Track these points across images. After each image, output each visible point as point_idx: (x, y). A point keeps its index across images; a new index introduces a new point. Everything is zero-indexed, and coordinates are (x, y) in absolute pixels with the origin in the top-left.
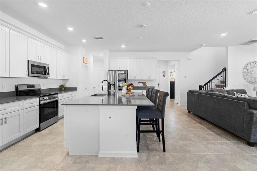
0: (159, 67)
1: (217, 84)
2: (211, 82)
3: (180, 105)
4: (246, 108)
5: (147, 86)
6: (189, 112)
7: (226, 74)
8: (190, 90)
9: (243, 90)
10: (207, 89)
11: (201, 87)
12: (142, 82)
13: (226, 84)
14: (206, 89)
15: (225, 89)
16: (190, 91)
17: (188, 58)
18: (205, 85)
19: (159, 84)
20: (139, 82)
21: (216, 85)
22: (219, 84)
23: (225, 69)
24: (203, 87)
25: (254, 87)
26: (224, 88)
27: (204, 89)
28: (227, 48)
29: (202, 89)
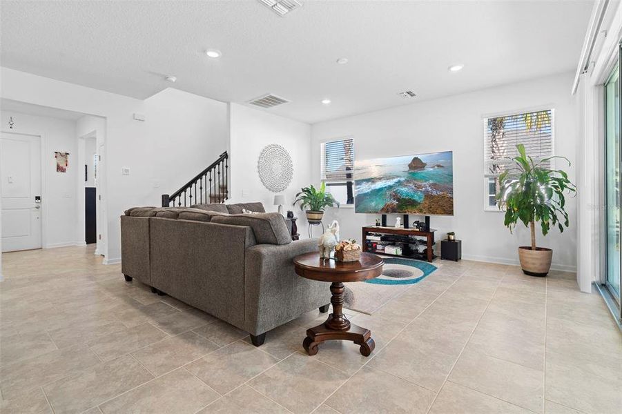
0: (40, 136)
1: (213, 193)
2: (194, 185)
3: (108, 262)
4: (247, 243)
6: (128, 279)
7: (227, 167)
8: (131, 208)
9: (258, 205)
10: (183, 205)
11: (166, 200)
13: (227, 192)
14: (180, 204)
15: (227, 203)
16: (128, 213)
17: (134, 115)
18: (178, 194)
19: (38, 198)
21: (210, 196)
22: (217, 193)
23: (225, 156)
24: (173, 198)
25: (276, 196)
26: (223, 202)
27: (177, 205)
28: (229, 103)
29: (171, 204)
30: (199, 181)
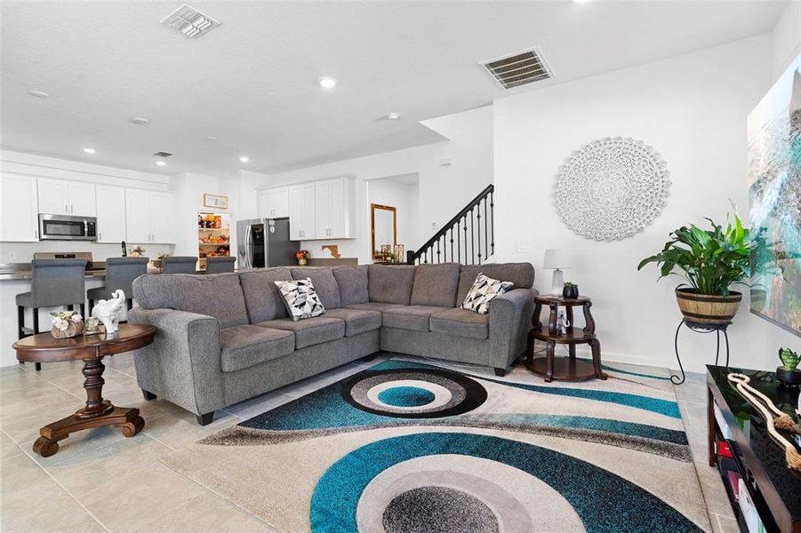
5: (341, 257)
7: (492, 206)
10: (429, 262)
11: (411, 256)
12: (329, 247)
13: (493, 246)
18: (424, 249)
20: (324, 247)
23: (491, 189)
24: (418, 254)
29: (417, 261)
30: (449, 232)
